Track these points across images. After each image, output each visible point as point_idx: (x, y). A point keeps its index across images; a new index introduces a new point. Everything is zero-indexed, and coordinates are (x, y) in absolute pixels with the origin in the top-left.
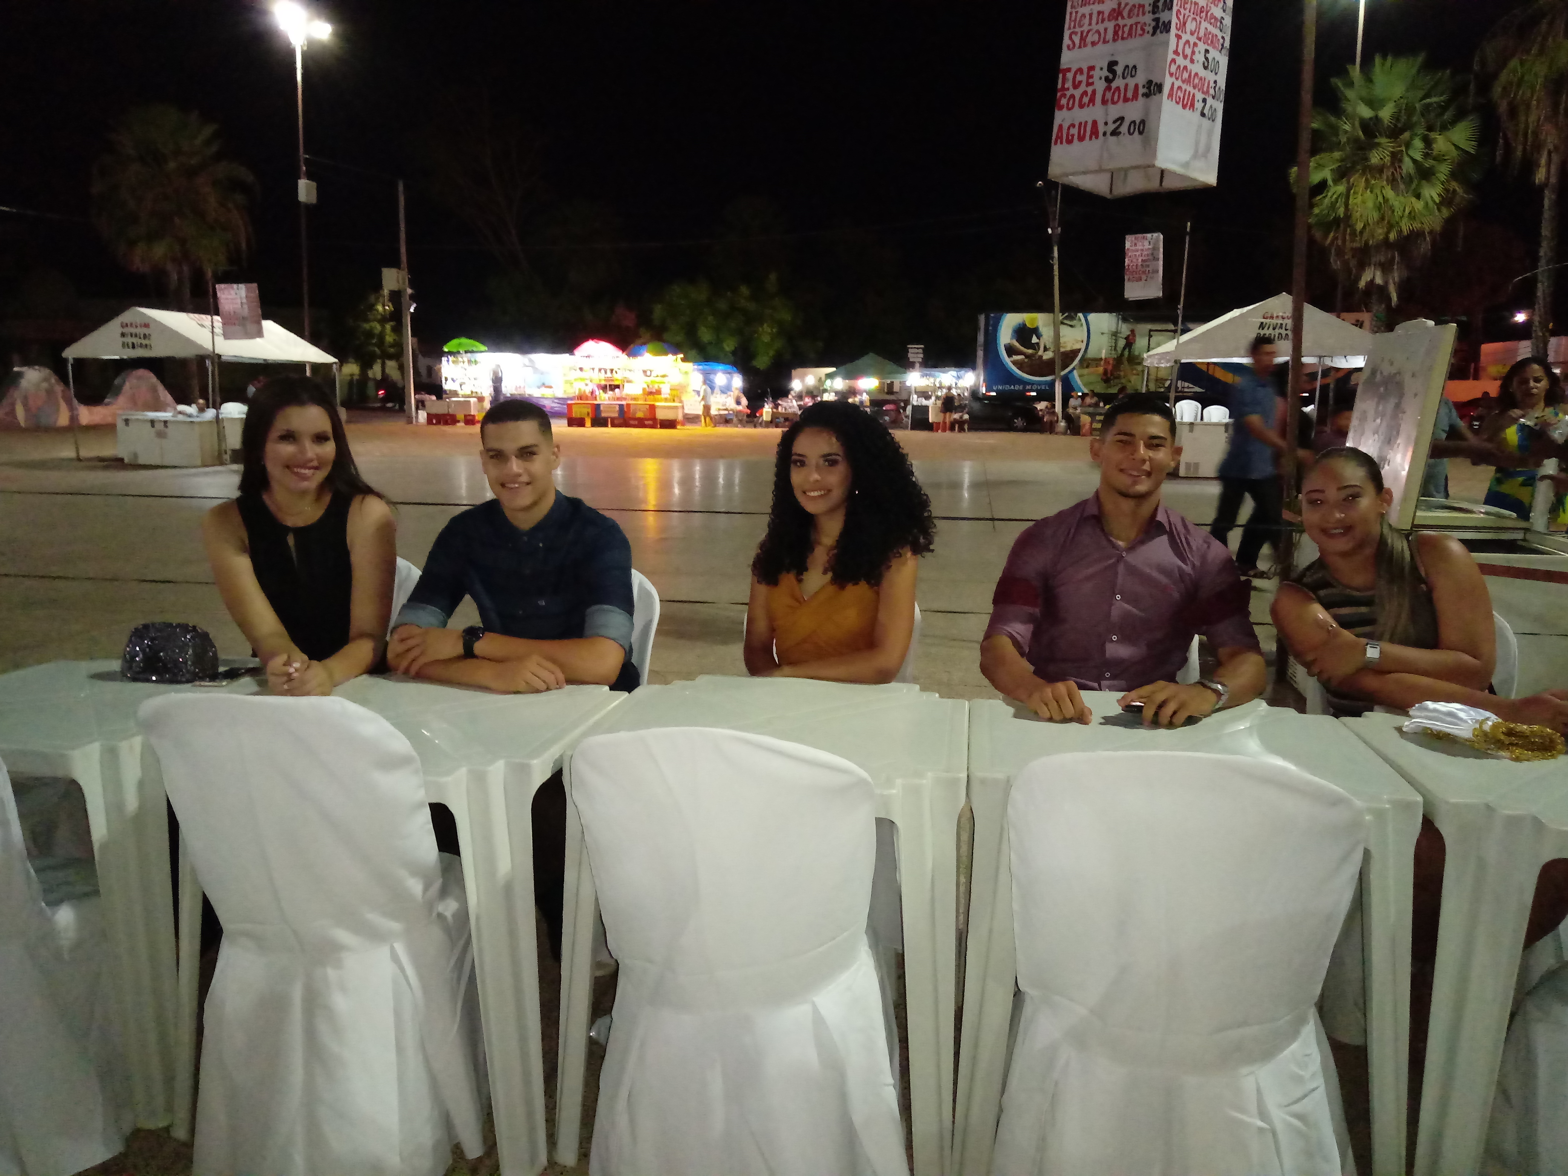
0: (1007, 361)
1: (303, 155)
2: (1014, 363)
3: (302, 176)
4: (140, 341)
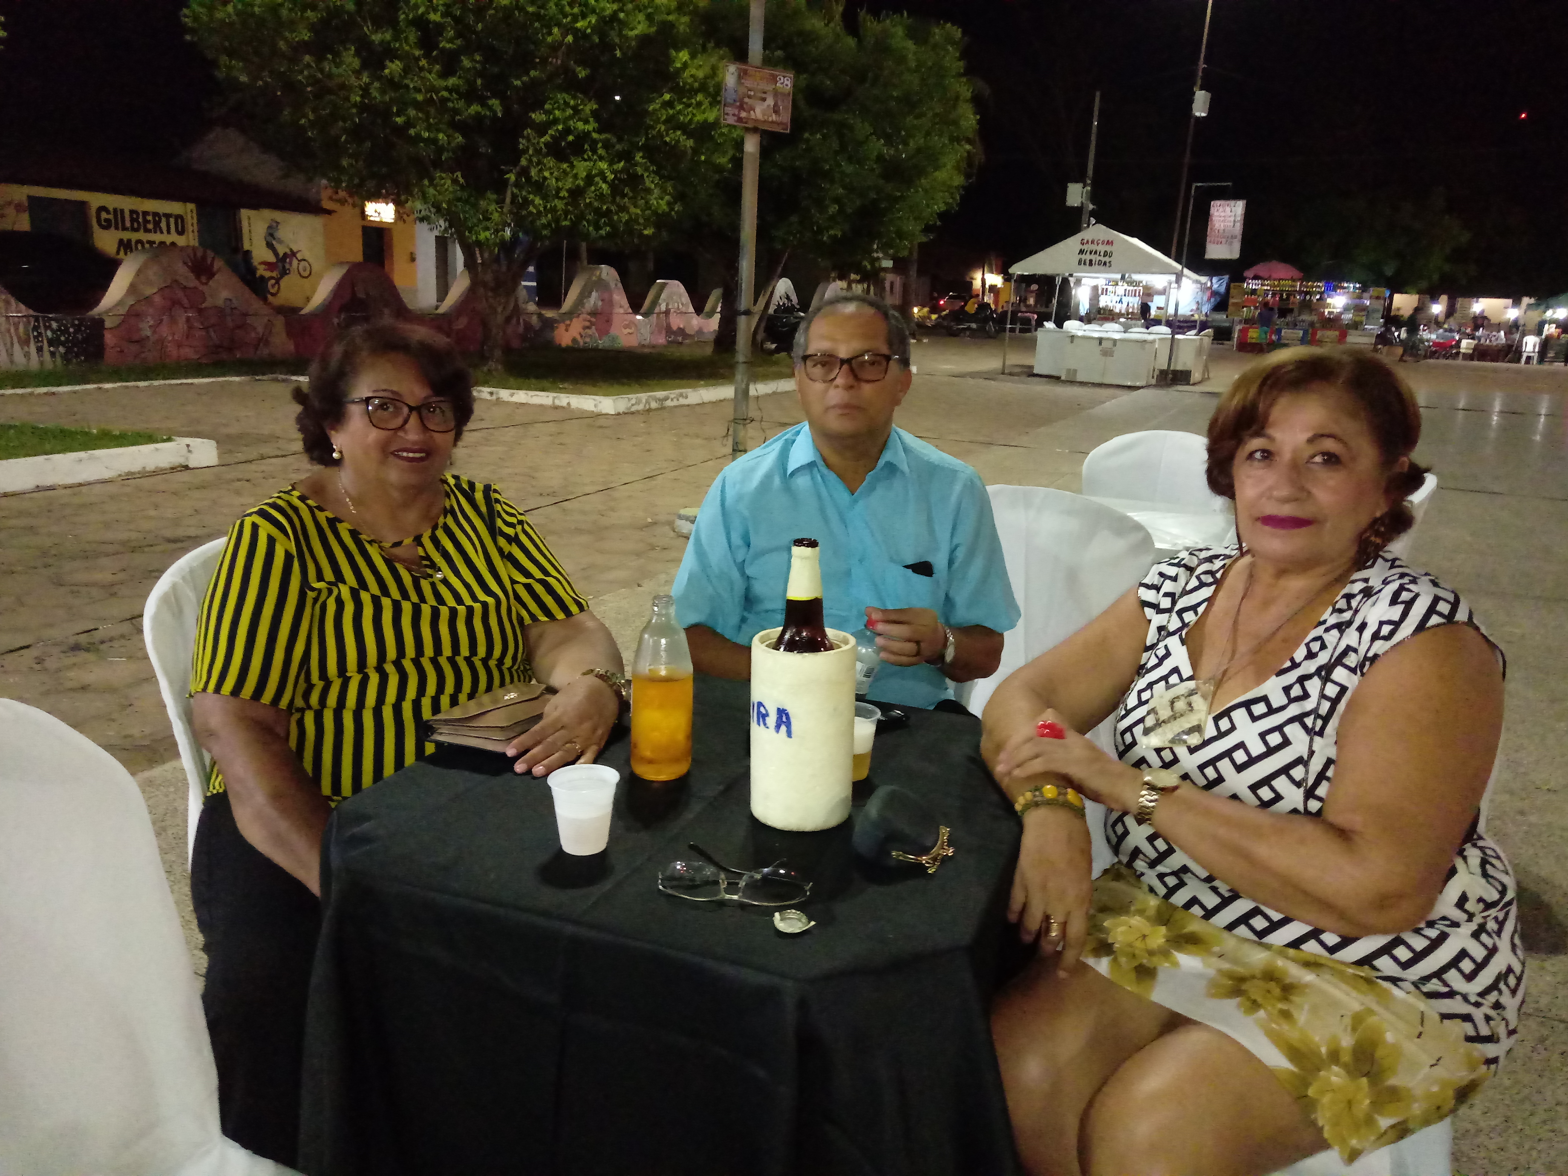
1: (1202, 65)
3: (1197, 87)
4: (1099, 258)
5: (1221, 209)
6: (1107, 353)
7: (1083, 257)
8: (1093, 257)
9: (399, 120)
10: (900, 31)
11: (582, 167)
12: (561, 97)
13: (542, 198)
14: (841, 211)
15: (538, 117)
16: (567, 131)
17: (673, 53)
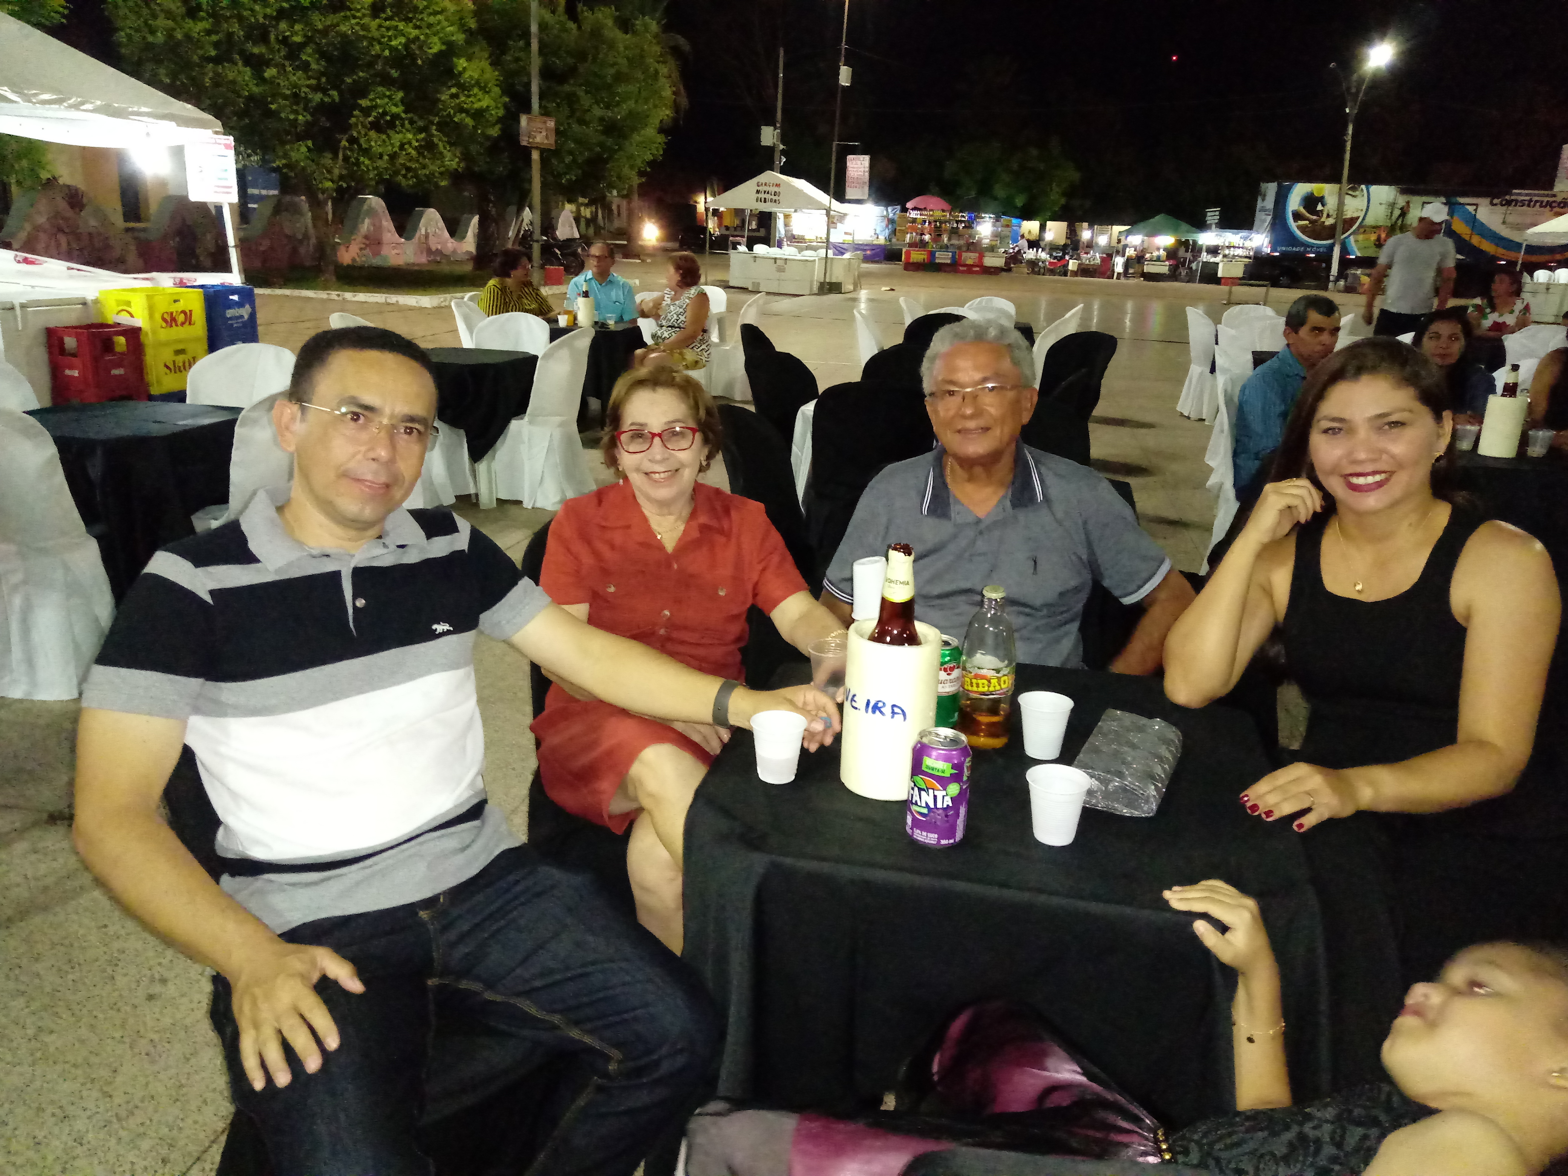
0: (1293, 225)
1: (844, 46)
4: (771, 197)
5: (854, 162)
6: (781, 270)
7: (760, 196)
8: (766, 196)
9: (273, 107)
10: (610, 22)
11: (397, 139)
12: (380, 89)
13: (370, 159)
14: (574, 161)
15: (364, 103)
16: (385, 113)
17: (455, 60)
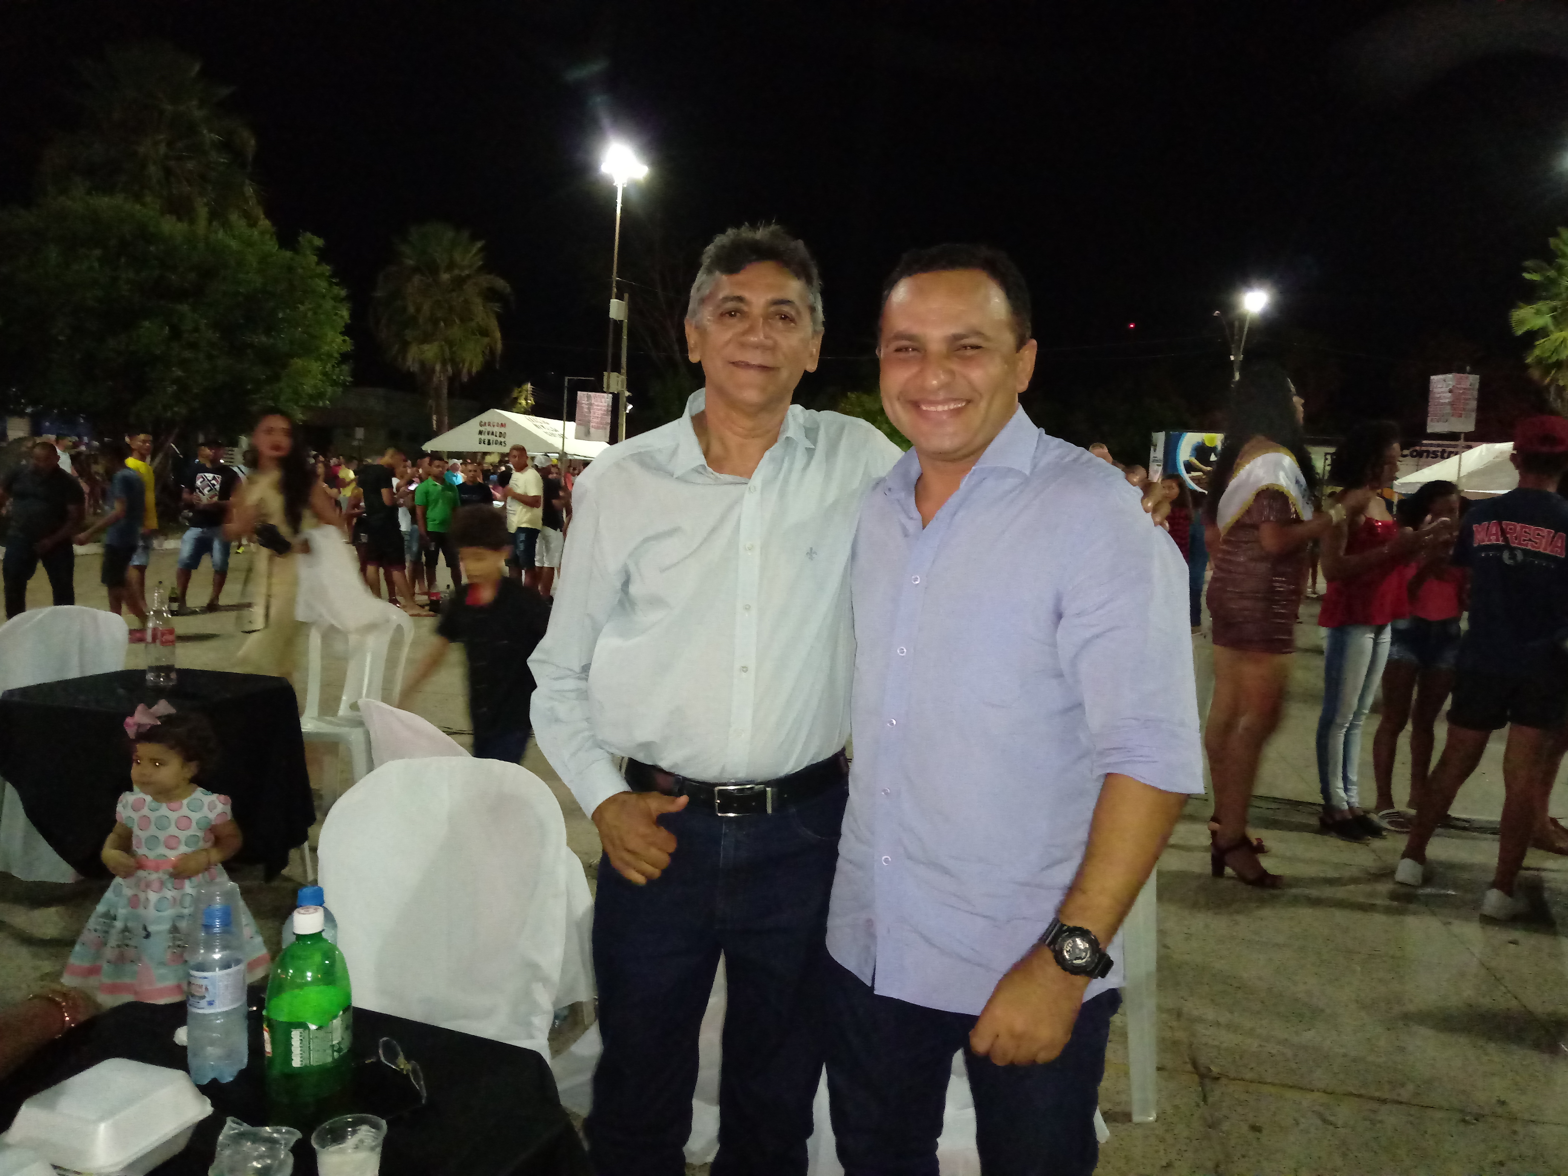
0: (1186, 476)
1: (615, 278)
2: (1193, 479)
3: (614, 295)
4: (495, 438)
7: (483, 437)
8: (490, 437)
